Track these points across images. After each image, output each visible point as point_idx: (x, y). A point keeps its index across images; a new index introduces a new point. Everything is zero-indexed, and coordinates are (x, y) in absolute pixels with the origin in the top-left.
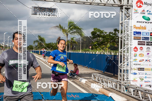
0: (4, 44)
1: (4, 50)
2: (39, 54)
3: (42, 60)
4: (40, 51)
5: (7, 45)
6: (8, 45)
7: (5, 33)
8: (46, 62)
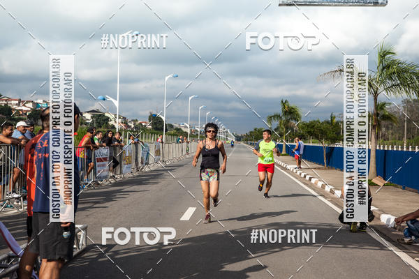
0: (188, 126)
1: (188, 142)
2: (284, 152)
3: (295, 171)
4: (284, 146)
5: (197, 129)
6: (199, 130)
7: (190, 98)
8: (307, 178)
